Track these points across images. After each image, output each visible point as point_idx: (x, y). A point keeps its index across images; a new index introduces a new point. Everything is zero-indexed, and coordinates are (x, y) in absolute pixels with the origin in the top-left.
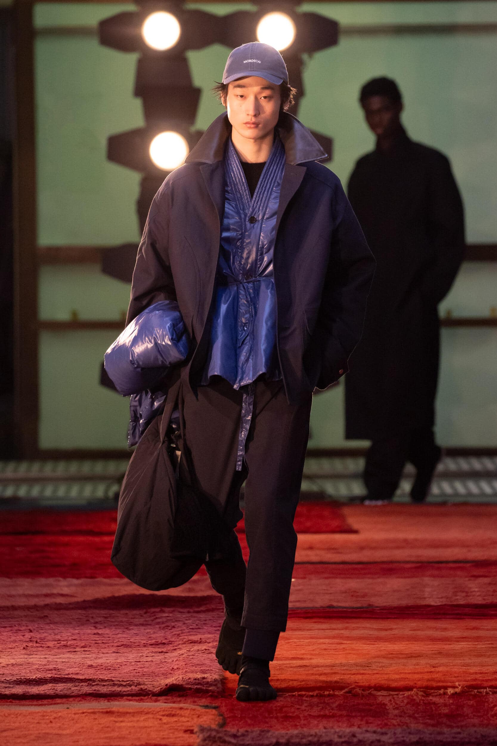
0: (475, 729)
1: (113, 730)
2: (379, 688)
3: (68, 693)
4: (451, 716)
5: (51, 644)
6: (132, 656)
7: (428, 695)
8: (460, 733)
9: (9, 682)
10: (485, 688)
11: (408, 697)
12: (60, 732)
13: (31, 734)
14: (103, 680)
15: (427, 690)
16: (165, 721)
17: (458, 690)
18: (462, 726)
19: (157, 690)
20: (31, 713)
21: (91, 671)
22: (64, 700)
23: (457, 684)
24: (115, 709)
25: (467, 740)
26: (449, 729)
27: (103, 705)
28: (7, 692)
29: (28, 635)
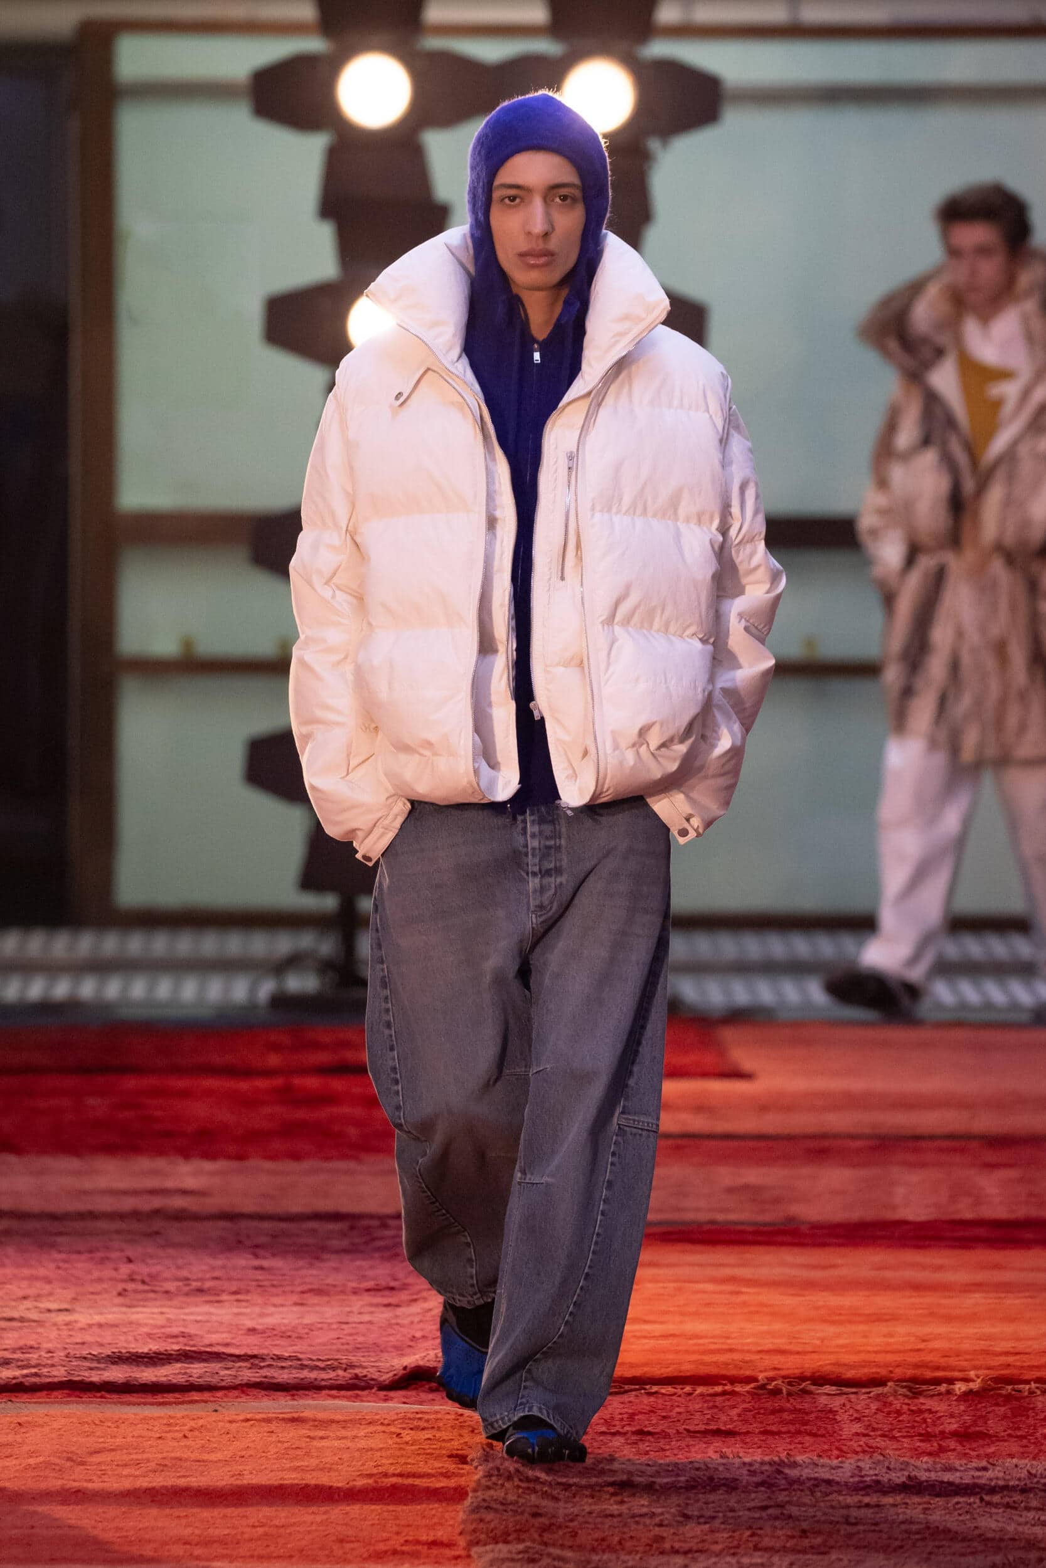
0: (1015, 1461)
1: (308, 1454)
2: (820, 1380)
3: (214, 1381)
4: (964, 1436)
5: (171, 1286)
6: (329, 1311)
7: (916, 1394)
8: (985, 1469)
9: (97, 1359)
10: (1027, 1382)
11: (878, 1397)
12: (205, 1457)
13: (148, 1460)
14: (279, 1358)
15: (916, 1385)
16: (408, 1438)
17: (975, 1386)
18: (988, 1456)
19: (386, 1378)
20: (145, 1420)
21: (252, 1339)
22: (206, 1395)
23: (972, 1374)
24: (307, 1414)
25: (1001, 1483)
26: (964, 1461)
27: (283, 1405)
28: (95, 1377)
29: (125, 1269)
